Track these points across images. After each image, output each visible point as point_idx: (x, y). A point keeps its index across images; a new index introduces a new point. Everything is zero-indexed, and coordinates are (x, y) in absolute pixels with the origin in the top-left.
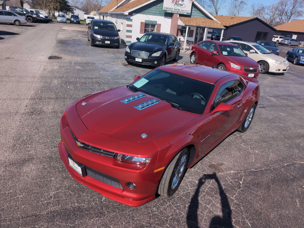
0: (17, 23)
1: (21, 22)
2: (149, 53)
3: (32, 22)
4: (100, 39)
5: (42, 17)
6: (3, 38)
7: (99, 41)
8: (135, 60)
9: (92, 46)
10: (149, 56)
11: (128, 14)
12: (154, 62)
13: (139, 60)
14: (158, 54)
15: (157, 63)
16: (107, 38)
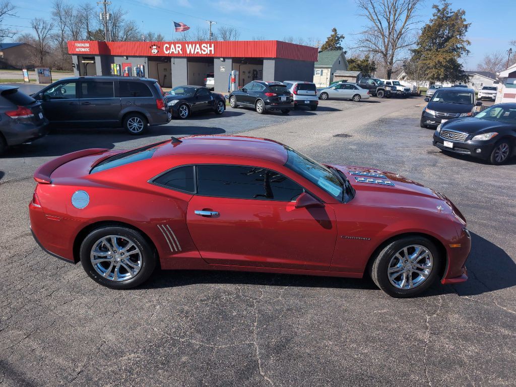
0: (357, 98)
1: (362, 97)
2: (468, 135)
3: (382, 98)
4: (434, 117)
5: (400, 91)
6: (316, 114)
7: (432, 120)
8: (443, 144)
9: (422, 127)
10: (467, 139)
11: (507, 76)
12: (476, 149)
13: (448, 144)
14: (486, 137)
15: (481, 151)
16: (446, 114)
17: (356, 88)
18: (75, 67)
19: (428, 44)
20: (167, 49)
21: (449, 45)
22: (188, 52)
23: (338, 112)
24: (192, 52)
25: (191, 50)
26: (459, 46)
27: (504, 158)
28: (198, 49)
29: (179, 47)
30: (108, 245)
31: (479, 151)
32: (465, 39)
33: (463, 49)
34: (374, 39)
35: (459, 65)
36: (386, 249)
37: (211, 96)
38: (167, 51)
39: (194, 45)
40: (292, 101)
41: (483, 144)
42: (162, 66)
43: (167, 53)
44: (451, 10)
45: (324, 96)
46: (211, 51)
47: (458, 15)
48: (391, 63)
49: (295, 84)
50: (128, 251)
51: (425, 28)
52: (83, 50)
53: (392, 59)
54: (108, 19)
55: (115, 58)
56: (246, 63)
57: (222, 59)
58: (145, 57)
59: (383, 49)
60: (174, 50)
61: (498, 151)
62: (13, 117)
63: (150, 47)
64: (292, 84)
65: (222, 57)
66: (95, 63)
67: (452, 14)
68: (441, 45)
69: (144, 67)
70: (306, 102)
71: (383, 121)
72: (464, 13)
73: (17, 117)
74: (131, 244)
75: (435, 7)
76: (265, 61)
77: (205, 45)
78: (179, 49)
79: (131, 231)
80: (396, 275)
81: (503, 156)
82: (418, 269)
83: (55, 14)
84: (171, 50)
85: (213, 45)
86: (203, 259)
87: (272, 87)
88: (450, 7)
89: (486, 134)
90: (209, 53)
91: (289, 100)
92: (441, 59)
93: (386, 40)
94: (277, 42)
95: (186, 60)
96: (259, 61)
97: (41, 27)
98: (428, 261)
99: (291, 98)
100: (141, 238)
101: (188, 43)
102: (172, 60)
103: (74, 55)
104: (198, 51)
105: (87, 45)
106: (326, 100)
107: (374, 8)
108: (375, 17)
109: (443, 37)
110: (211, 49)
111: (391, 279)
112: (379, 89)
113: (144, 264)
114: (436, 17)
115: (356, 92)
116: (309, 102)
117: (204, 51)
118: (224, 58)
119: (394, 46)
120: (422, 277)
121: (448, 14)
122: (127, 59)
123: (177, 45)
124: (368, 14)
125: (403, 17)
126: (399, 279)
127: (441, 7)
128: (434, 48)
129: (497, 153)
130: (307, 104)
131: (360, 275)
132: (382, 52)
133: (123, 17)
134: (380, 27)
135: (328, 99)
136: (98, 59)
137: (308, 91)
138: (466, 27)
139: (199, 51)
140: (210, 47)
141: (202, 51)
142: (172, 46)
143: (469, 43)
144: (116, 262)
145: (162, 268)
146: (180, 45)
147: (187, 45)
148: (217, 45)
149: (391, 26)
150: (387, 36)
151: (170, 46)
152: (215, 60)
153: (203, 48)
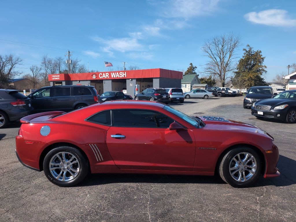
0: (206, 97)
1: (209, 96)
2: (271, 107)
3: (221, 97)
4: (251, 102)
5: (230, 93)
6: (183, 105)
7: (250, 103)
8: (257, 113)
9: (244, 108)
10: (271, 109)
11: (289, 78)
12: (277, 115)
13: (260, 113)
14: (282, 107)
15: (280, 116)
16: (257, 100)
17: (205, 92)
19: (243, 69)
20: (101, 76)
21: (254, 69)
22: (112, 77)
23: (196, 103)
24: (115, 77)
25: (114, 76)
26: (260, 69)
27: (294, 120)
28: (117, 75)
29: (107, 74)
30: (60, 159)
31: (279, 115)
32: (263, 65)
33: (264, 70)
34: (213, 68)
35: (262, 79)
36: (227, 155)
37: (125, 97)
38: (101, 77)
39: (115, 73)
40: (170, 98)
41: (280, 111)
42: (98, 85)
44: (253, 51)
45: (188, 97)
46: (124, 76)
47: (258, 53)
48: (224, 79)
49: (170, 89)
50: (72, 162)
51: (240, 61)
52: (56, 78)
53: (224, 77)
54: (70, 63)
55: (73, 82)
56: (144, 82)
57: (131, 80)
58: (89, 80)
59: (219, 72)
60: (105, 76)
61: (290, 115)
62: (14, 105)
63: (92, 75)
64: (169, 90)
66: (62, 85)
67: (255, 53)
68: (250, 69)
70: (177, 99)
71: (222, 107)
72: (260, 52)
73: (16, 105)
74: (74, 157)
75: (244, 50)
76: (154, 79)
77: (122, 73)
78: (108, 76)
79: (74, 148)
80: (234, 173)
81: (293, 118)
82: (248, 168)
83: (42, 63)
84: (103, 76)
85: (125, 73)
86: (116, 165)
87: (158, 91)
88: (252, 49)
89: (281, 106)
90: (123, 77)
91: (168, 98)
92: (252, 76)
93: (220, 68)
94: (160, 69)
95: (111, 81)
96: (150, 80)
97: (35, 70)
98: (253, 163)
99: (169, 96)
100: (79, 153)
101: (112, 72)
102: (104, 81)
103: (51, 81)
104: (117, 76)
105: (59, 76)
106: (189, 98)
107: (211, 52)
108: (212, 56)
109: (251, 65)
110: (124, 74)
111: (232, 175)
112: (218, 92)
113: (81, 169)
114: (246, 55)
115: (205, 94)
116: (179, 99)
117: (121, 76)
118: (132, 79)
119: (225, 71)
120: (251, 174)
121: (252, 53)
122: (79, 82)
123: (106, 74)
124: (209, 55)
125: (228, 56)
126: (237, 175)
127: (248, 50)
128: (247, 70)
129: (290, 116)
130: (178, 100)
131: (212, 173)
132: (218, 74)
133: (78, 63)
134: (216, 61)
135: (190, 98)
136: (64, 83)
137: (178, 93)
138: (263, 59)
139: (118, 76)
140: (124, 73)
141: (120, 76)
142: (104, 74)
143: (266, 67)
144: (64, 169)
145: (92, 173)
146: (108, 74)
147: (111, 73)
148: (128, 72)
149: (222, 61)
150: (220, 65)
151: (103, 74)
152: (127, 80)
153: (120, 74)
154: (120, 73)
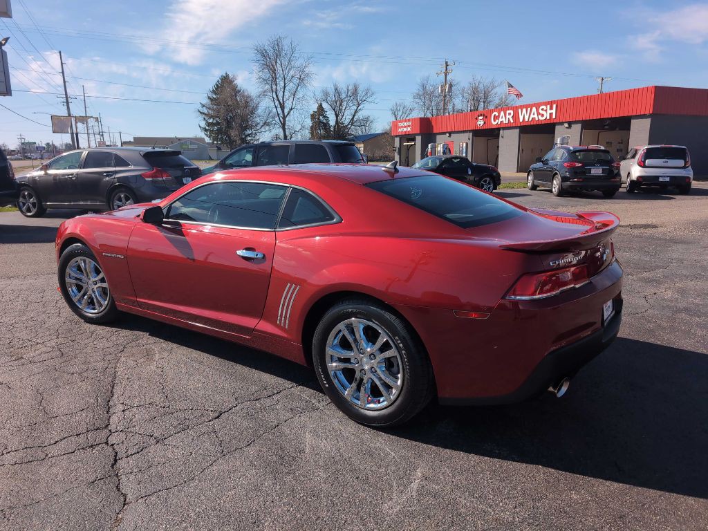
18: (395, 150)
20: (495, 118)
22: (521, 120)
24: (526, 120)
25: (525, 116)
28: (534, 114)
29: (510, 114)
37: (469, 170)
38: (494, 121)
39: (529, 109)
42: (494, 143)
43: (494, 123)
46: (551, 114)
49: (644, 149)
52: (405, 129)
54: (448, 90)
55: (438, 137)
57: (566, 125)
58: (470, 131)
60: (504, 119)
65: (566, 122)
66: (415, 144)
69: (467, 144)
76: (633, 121)
77: (544, 107)
78: (510, 117)
84: (500, 120)
85: (554, 106)
90: (548, 118)
94: (656, 87)
95: (518, 130)
97: (400, 113)
101: (522, 107)
102: (501, 132)
103: (397, 136)
104: (533, 116)
105: (409, 123)
110: (551, 111)
116: (668, 179)
122: (450, 136)
123: (508, 112)
130: (663, 183)
136: (419, 139)
139: (536, 116)
140: (551, 108)
141: (540, 116)
142: (502, 113)
146: (512, 111)
148: (561, 105)
151: (499, 114)
152: (557, 127)
153: (541, 111)
154: (541, 107)
